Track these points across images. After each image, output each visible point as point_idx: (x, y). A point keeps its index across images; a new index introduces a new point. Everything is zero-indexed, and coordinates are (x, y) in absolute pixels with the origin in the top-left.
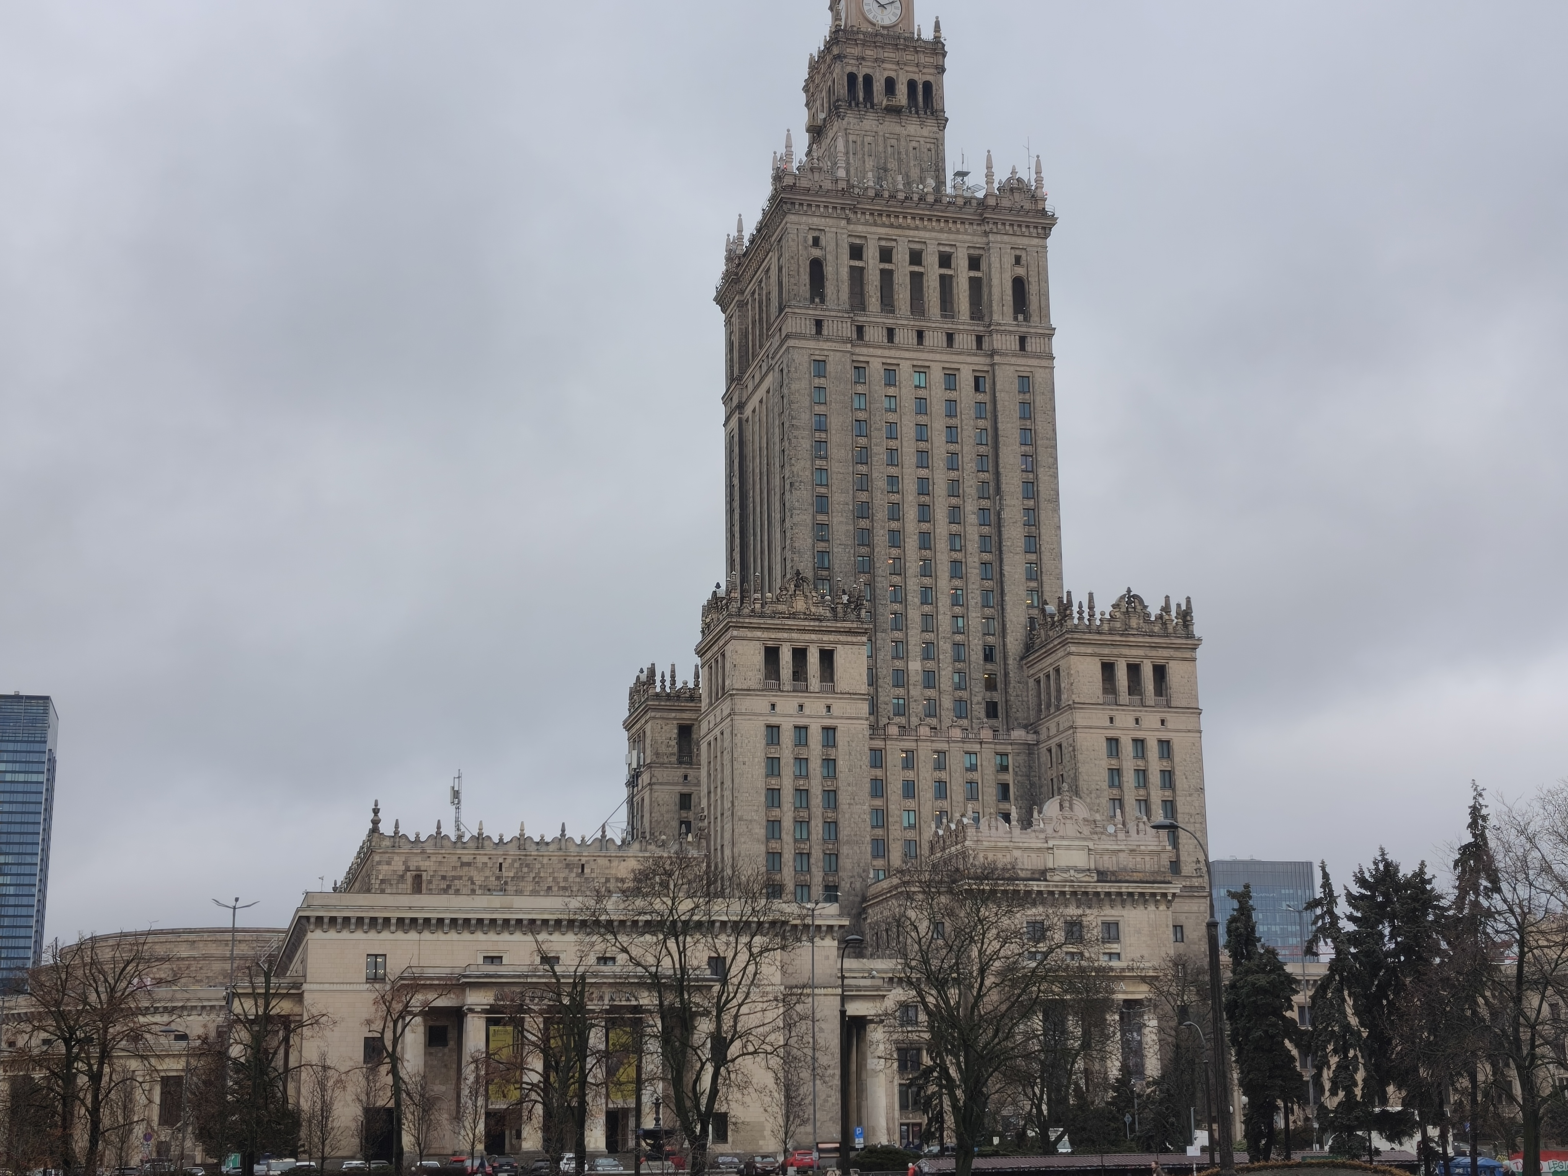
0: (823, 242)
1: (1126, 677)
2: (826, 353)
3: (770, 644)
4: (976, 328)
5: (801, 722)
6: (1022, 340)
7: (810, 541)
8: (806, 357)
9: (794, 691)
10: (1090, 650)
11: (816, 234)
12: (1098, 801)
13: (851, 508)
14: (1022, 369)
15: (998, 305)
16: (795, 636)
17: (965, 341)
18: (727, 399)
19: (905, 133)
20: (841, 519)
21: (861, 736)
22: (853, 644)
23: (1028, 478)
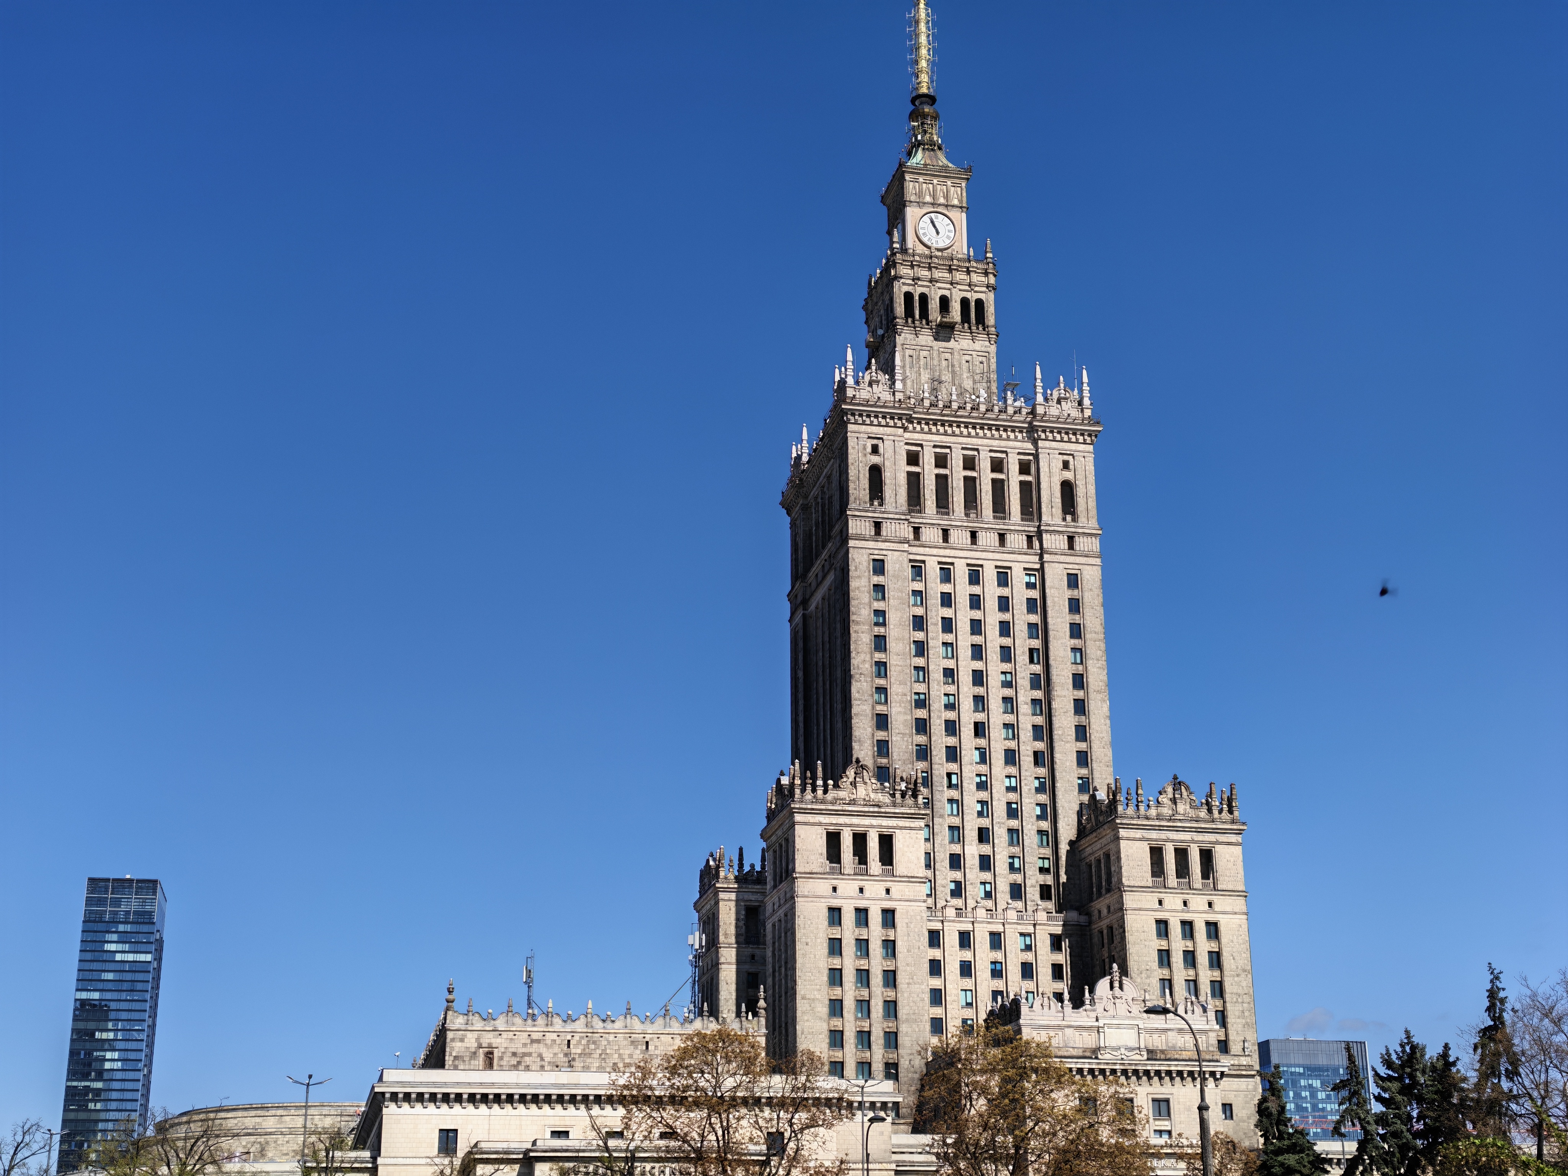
0: (881, 450)
1: (1173, 861)
2: (884, 552)
3: (832, 829)
4: (1026, 529)
5: (862, 904)
6: (1071, 539)
7: (870, 730)
8: (865, 557)
9: (854, 874)
10: (1138, 834)
11: (875, 442)
12: (1148, 981)
13: (909, 698)
14: (1070, 566)
15: (1047, 507)
16: (855, 820)
17: (1016, 541)
18: (792, 597)
19: (959, 347)
20: (900, 709)
21: (919, 918)
22: (911, 828)
23: (1078, 670)
